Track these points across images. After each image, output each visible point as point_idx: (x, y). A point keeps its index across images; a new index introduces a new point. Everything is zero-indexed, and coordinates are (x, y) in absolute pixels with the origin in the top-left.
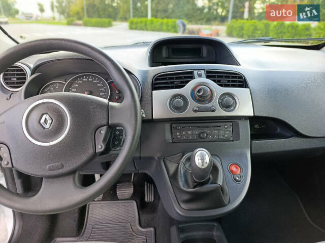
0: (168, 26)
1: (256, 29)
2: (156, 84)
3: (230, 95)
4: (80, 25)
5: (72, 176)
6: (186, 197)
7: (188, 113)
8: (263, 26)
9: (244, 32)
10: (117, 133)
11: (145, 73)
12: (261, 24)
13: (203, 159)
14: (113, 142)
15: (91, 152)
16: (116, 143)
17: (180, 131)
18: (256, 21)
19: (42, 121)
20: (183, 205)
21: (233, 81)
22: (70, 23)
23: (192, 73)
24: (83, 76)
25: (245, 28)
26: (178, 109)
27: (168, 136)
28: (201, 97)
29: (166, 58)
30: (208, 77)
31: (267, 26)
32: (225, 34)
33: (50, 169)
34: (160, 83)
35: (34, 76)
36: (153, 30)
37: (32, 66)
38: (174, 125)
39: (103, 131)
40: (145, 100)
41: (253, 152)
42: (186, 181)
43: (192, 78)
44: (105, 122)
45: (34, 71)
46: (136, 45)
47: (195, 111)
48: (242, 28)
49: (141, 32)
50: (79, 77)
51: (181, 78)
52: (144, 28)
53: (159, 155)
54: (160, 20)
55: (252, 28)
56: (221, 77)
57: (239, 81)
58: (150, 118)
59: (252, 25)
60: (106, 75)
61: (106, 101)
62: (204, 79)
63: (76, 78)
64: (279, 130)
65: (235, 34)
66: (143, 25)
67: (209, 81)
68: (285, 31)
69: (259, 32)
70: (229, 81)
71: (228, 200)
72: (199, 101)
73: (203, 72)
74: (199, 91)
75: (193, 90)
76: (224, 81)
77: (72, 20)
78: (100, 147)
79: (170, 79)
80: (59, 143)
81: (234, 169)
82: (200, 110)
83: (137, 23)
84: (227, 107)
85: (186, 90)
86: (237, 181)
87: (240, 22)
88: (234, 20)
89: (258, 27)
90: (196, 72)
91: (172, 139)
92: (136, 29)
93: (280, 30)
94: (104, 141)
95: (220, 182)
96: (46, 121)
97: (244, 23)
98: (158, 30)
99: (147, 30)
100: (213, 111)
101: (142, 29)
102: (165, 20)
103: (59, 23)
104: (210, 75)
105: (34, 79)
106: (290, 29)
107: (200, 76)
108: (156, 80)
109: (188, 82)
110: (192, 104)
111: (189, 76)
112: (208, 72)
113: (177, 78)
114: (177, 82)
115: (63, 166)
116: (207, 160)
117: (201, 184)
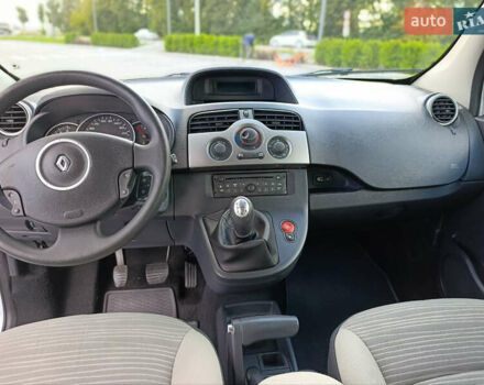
0: (226, 47)
1: (359, 53)
2: (192, 126)
3: (282, 139)
4: (87, 44)
5: (92, 226)
6: (227, 256)
7: (231, 161)
8: (370, 49)
9: (342, 57)
10: (144, 180)
11: (178, 113)
12: (366, 46)
13: (242, 207)
14: (140, 190)
15: (114, 197)
16: (143, 192)
17: (223, 183)
18: (358, 41)
19: (59, 163)
20: (223, 267)
21: (287, 123)
22: (69, 41)
23: (236, 112)
24: (100, 117)
25: (343, 52)
26: (220, 155)
27: (209, 190)
28: (248, 141)
29: (209, 94)
30: (256, 118)
31: (375, 49)
32: (313, 61)
33: (69, 217)
34: (197, 124)
35: (38, 116)
36: (204, 53)
37: (35, 106)
38: (216, 177)
39: (128, 175)
40: (178, 146)
41: (312, 208)
42: (228, 238)
43: (237, 118)
44: (130, 165)
45: (38, 111)
46: (170, 77)
47: (240, 158)
48: (338, 51)
49: (184, 55)
50: (96, 117)
51: (223, 118)
52: (189, 48)
53: (196, 213)
54: (215, 38)
55: (353, 52)
56: (273, 117)
57: (295, 123)
58: (185, 166)
59: (353, 47)
60: (130, 115)
61: (131, 142)
62: (251, 121)
63: (92, 119)
64: (347, 184)
65: (327, 60)
66: (188, 44)
67: (257, 123)
68: (401, 55)
69: (363, 58)
70: (282, 123)
71: (276, 260)
72: (244, 146)
73: (250, 112)
74: (244, 135)
75: (238, 133)
76: (276, 122)
77: (74, 36)
78: (125, 193)
79: (210, 119)
80: (78, 187)
81: (287, 227)
82: (245, 157)
83: (177, 42)
84: (278, 153)
85: (230, 133)
86: (290, 240)
87: (336, 41)
88: (327, 39)
89: (363, 51)
90: (241, 112)
91: (214, 193)
92: (176, 50)
93: (394, 55)
94: (129, 185)
95: (266, 237)
96: (62, 163)
97: (341, 44)
98: (211, 53)
99: (194, 52)
100: (261, 158)
101: (185, 51)
102: (222, 38)
103: (53, 40)
104: (258, 115)
105: (39, 119)
106: (409, 53)
107: (246, 116)
108: (193, 120)
109: (231, 123)
110: (236, 150)
111: (233, 116)
112: (256, 112)
113: (218, 119)
114: (219, 123)
115: (82, 214)
116: (247, 208)
117: (244, 240)
